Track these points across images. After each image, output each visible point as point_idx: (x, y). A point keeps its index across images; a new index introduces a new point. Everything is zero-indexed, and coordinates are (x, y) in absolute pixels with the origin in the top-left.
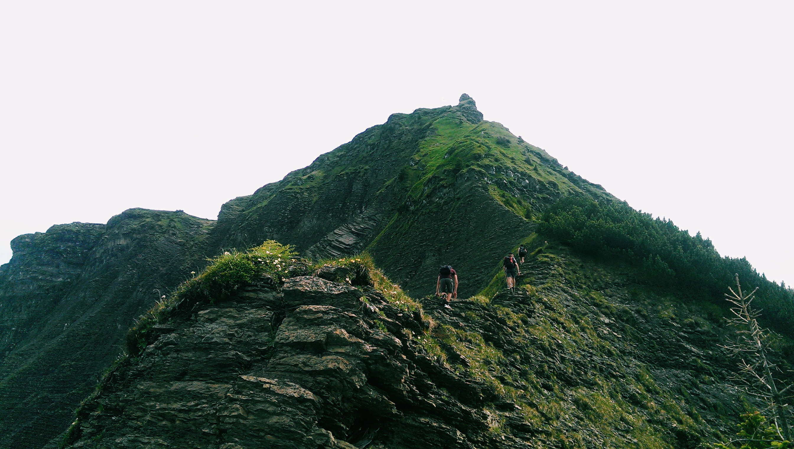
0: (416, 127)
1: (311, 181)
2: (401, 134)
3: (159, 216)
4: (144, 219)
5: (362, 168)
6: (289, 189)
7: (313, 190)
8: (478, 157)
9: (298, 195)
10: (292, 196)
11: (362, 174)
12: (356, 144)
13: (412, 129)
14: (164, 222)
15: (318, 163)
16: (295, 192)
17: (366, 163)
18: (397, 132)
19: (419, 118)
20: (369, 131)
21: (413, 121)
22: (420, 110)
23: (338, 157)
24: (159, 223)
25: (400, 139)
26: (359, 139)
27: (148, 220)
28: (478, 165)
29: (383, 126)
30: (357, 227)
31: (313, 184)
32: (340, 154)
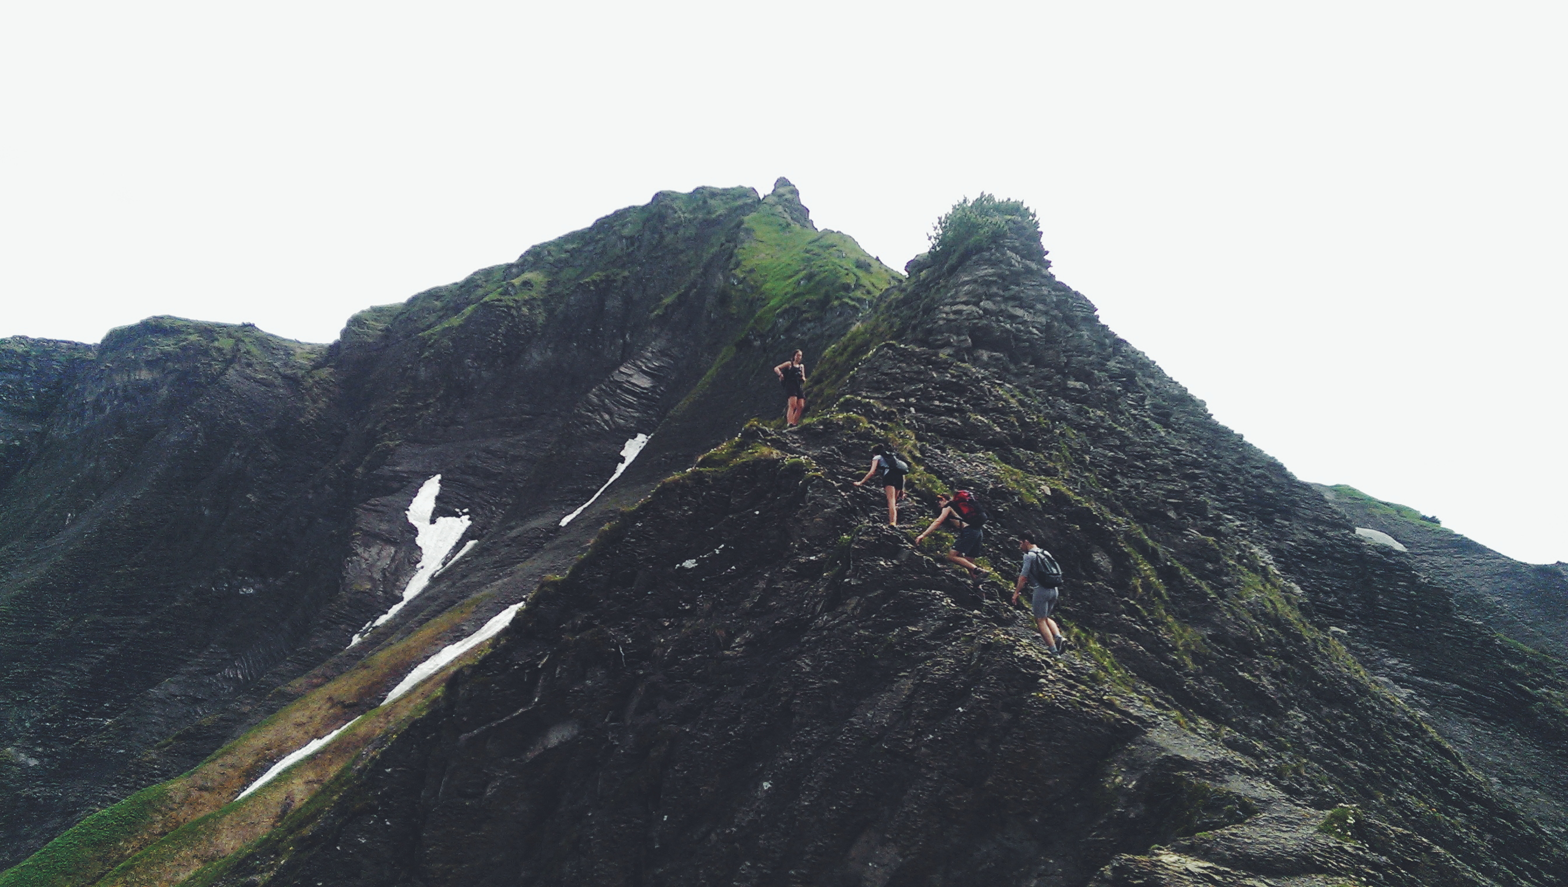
0: (700, 216)
1: (529, 290)
2: (678, 225)
3: (211, 331)
4: (183, 336)
5: (618, 274)
6: (497, 301)
7: (535, 303)
8: (846, 288)
9: (515, 313)
10: (503, 311)
11: (619, 284)
12: (598, 233)
13: (695, 219)
14: (225, 343)
15: (530, 258)
16: (507, 306)
17: (623, 266)
18: (670, 222)
19: (705, 202)
20: (620, 215)
21: (694, 205)
22: (703, 188)
23: (567, 251)
24: (216, 344)
25: (676, 233)
26: (604, 225)
27: (192, 338)
28: (850, 297)
29: (644, 208)
30: (650, 365)
31: (534, 294)
32: (570, 247)
